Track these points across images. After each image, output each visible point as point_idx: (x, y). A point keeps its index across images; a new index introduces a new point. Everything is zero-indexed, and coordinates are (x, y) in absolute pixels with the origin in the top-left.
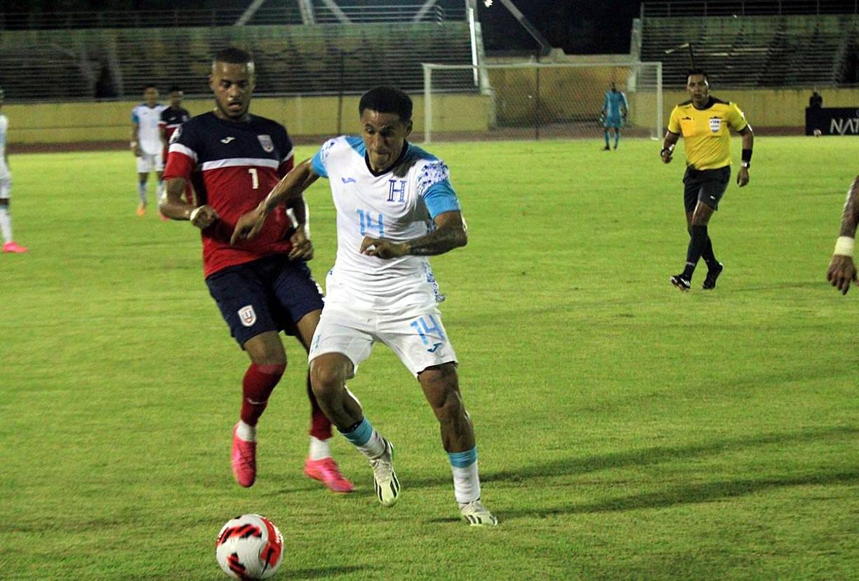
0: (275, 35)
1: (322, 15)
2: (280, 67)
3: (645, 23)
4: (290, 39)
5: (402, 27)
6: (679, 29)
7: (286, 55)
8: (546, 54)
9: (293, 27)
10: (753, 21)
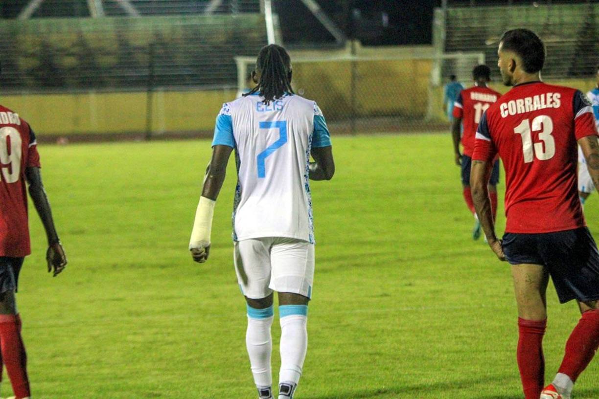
0: (65, 29)
1: (111, 8)
2: (69, 61)
3: (447, 13)
4: (80, 34)
5: (194, 20)
6: (483, 19)
7: (75, 50)
8: (342, 46)
9: (83, 21)
10: (560, 9)
